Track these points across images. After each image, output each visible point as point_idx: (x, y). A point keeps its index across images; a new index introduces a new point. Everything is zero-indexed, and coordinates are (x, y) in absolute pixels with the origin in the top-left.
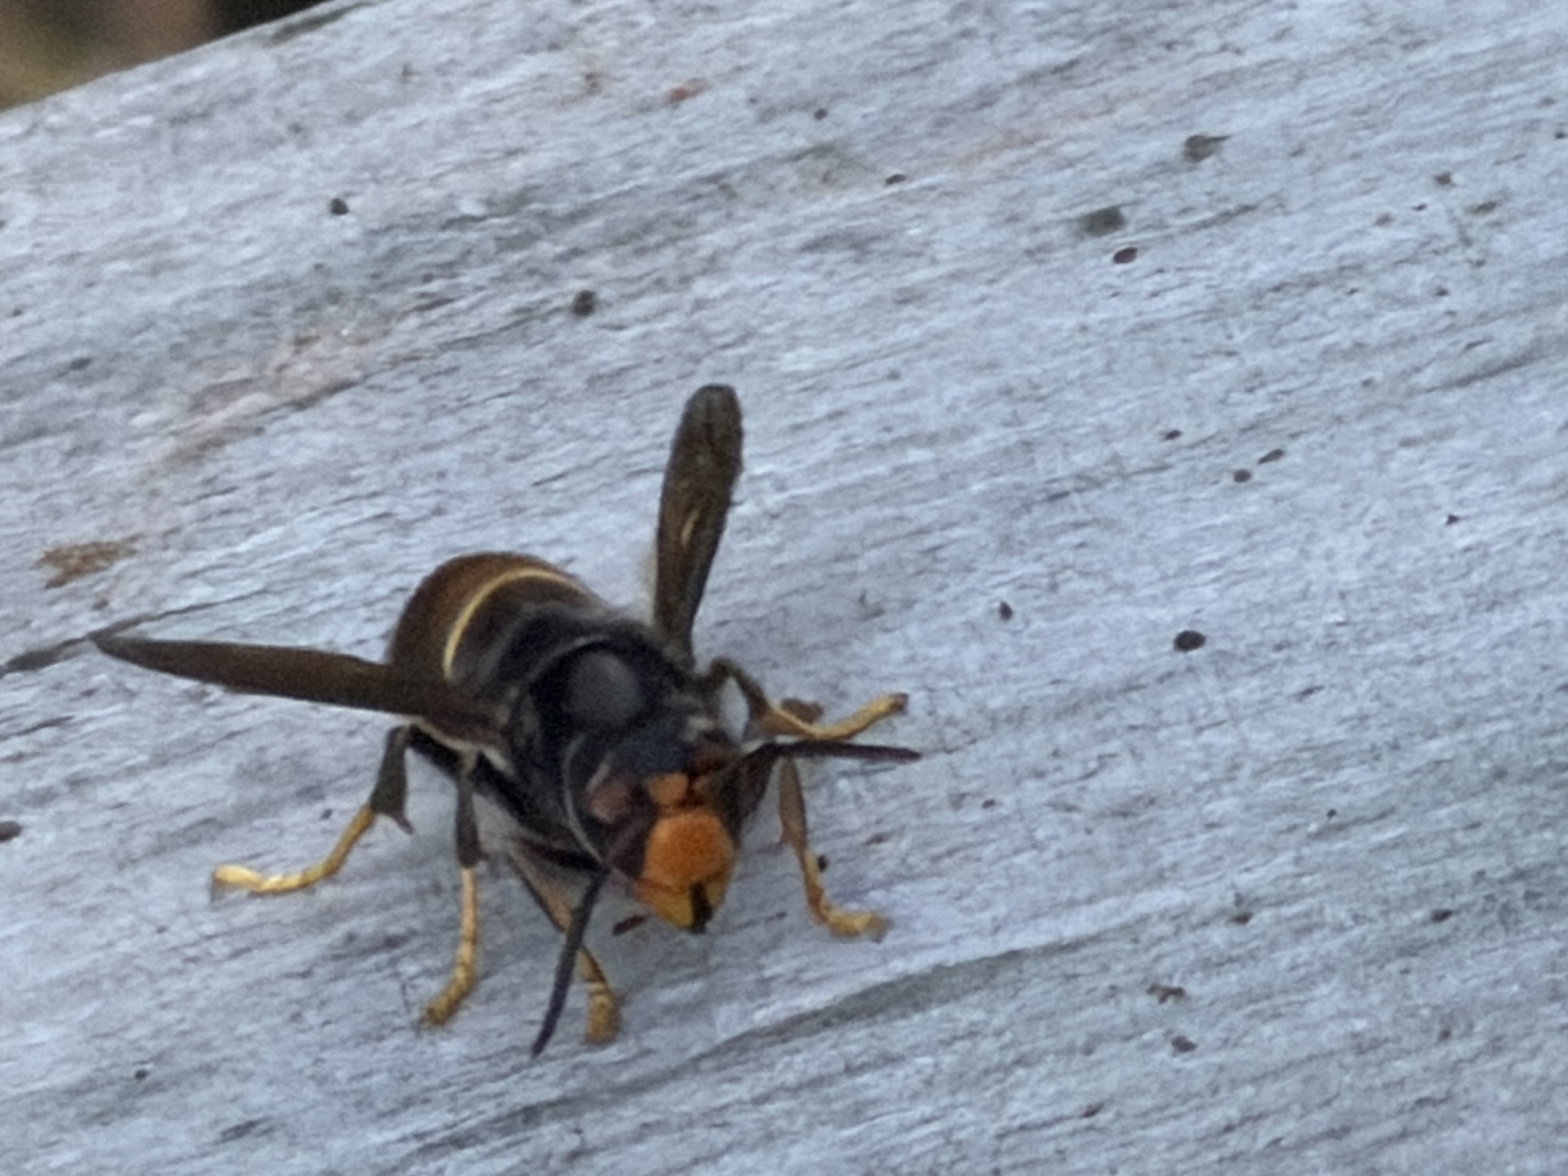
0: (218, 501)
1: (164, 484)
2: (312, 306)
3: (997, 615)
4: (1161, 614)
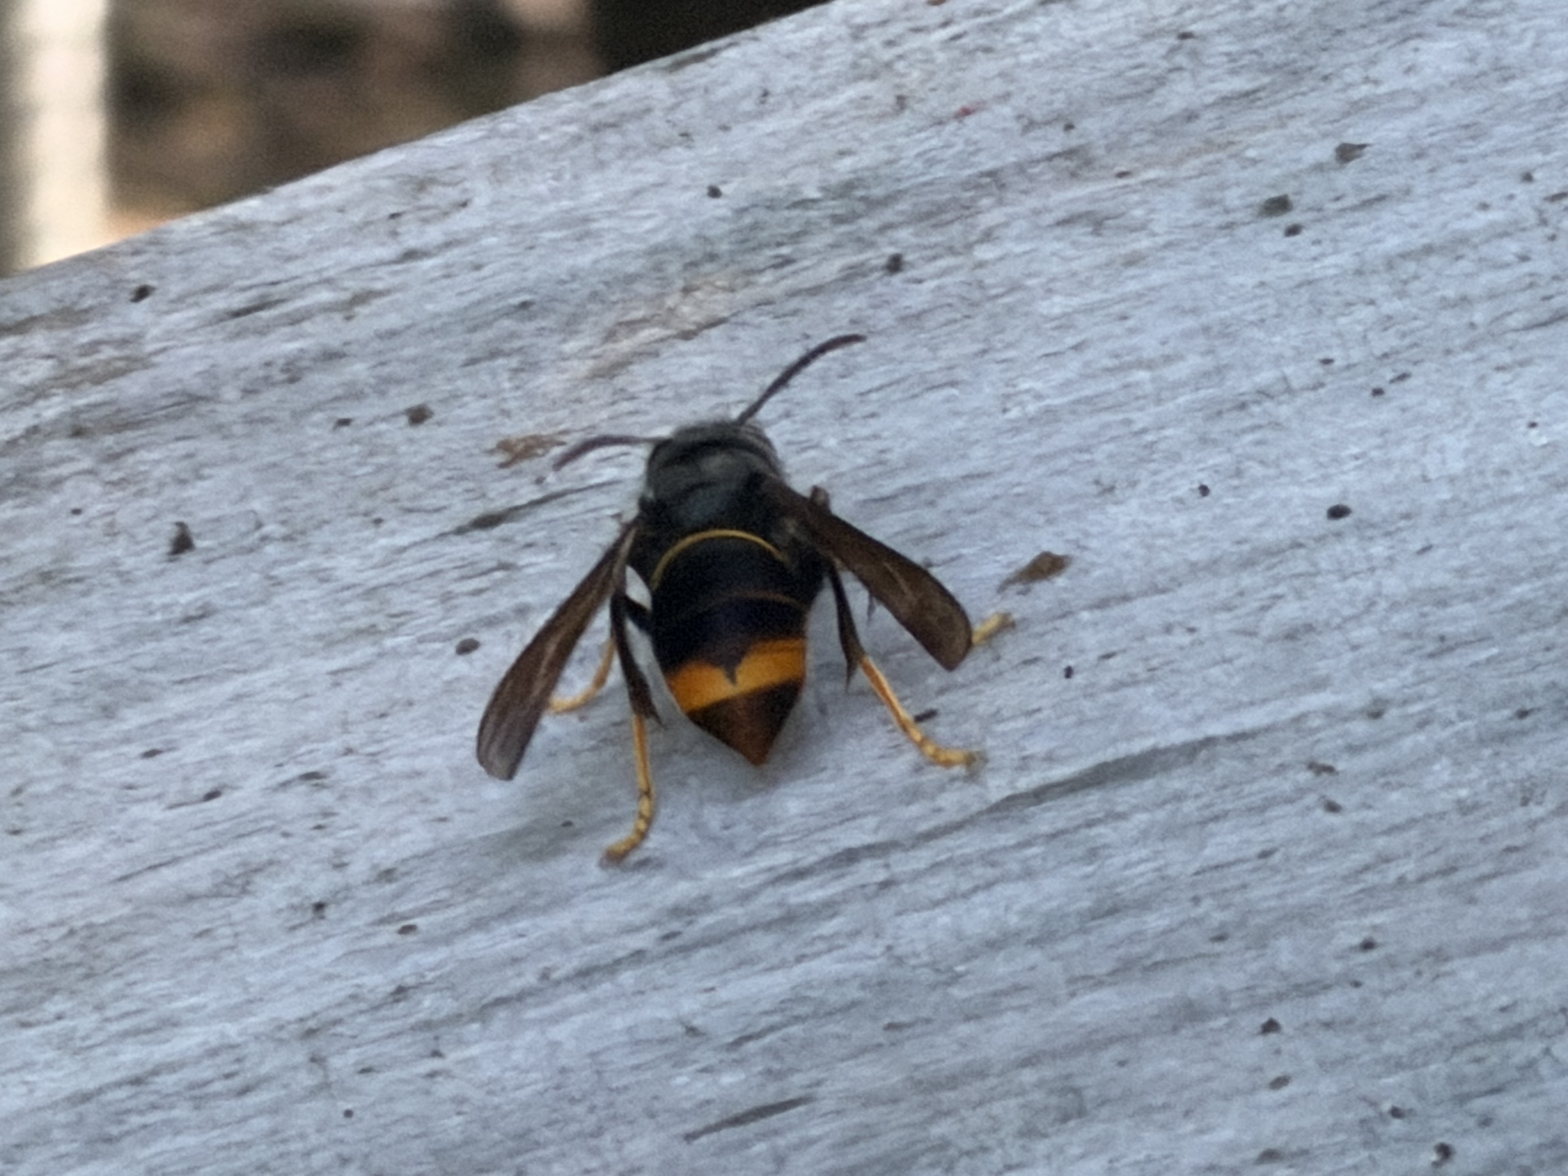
0: (626, 406)
1: (585, 392)
2: (694, 264)
3: (1198, 494)
4: (1317, 492)
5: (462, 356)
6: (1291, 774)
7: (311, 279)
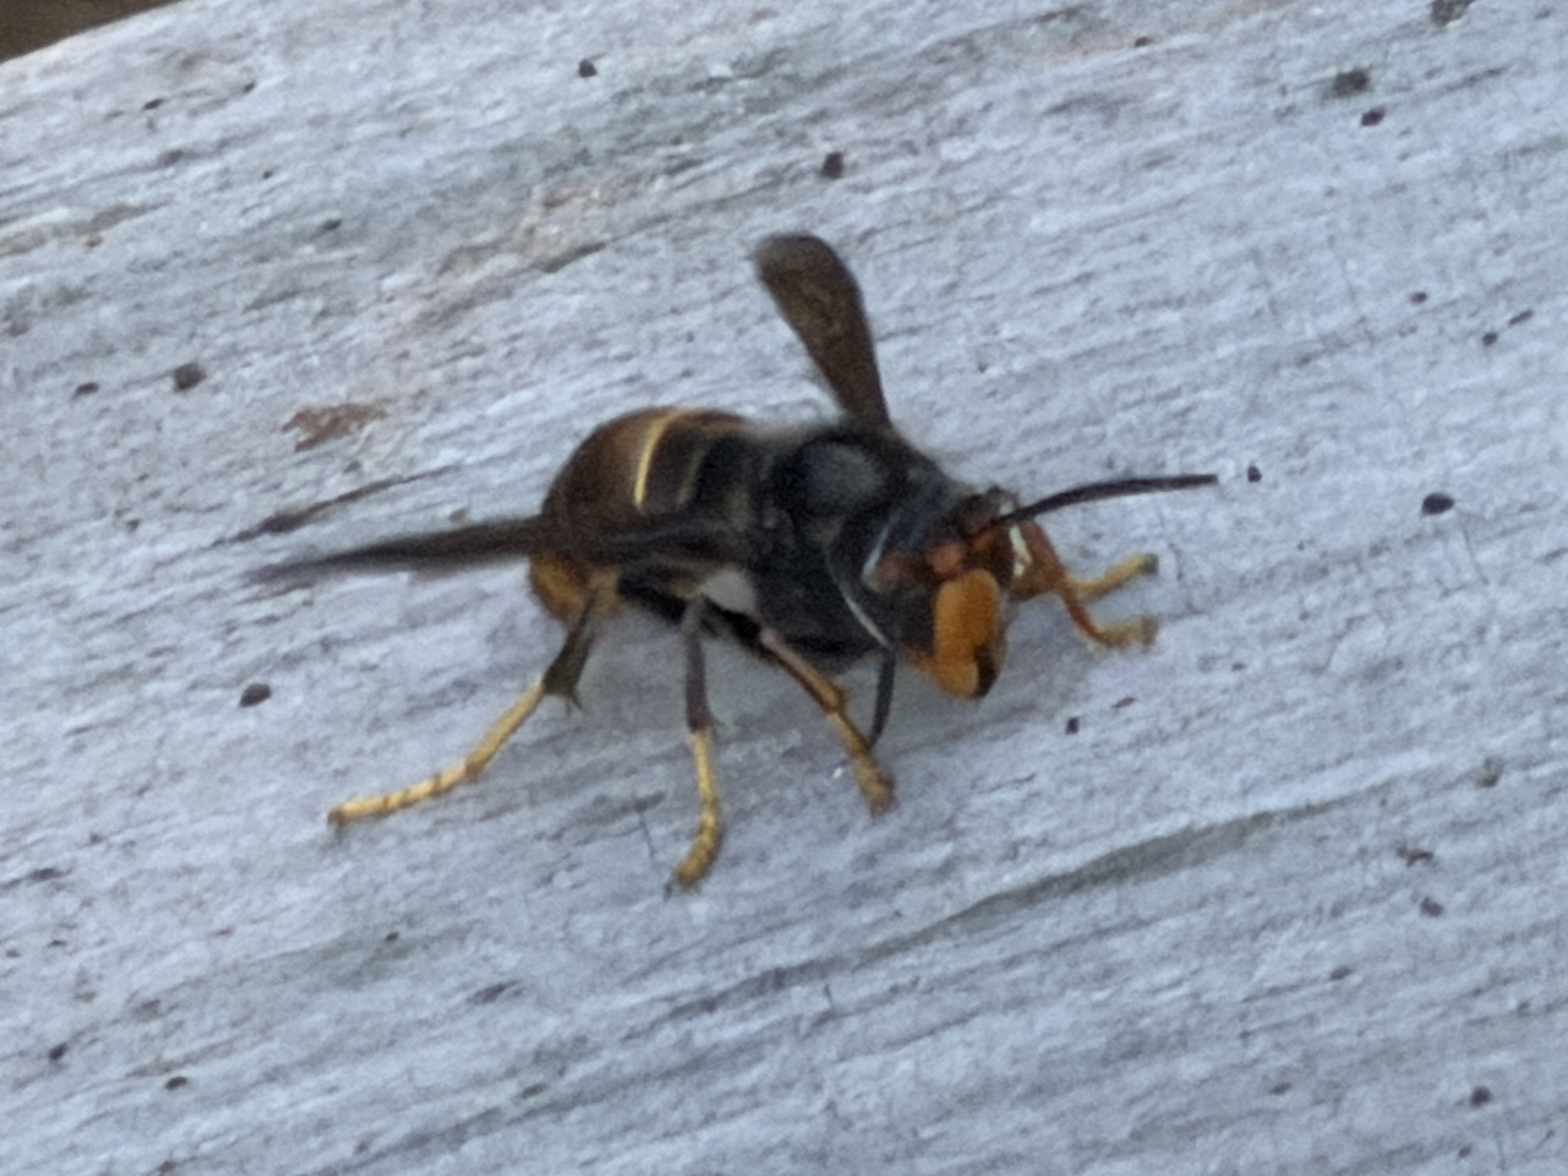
0: (467, 364)
1: (415, 347)
3: (1245, 478)
4: (1408, 477)
5: (247, 297)
6: (1375, 862)
7: (42, 189)
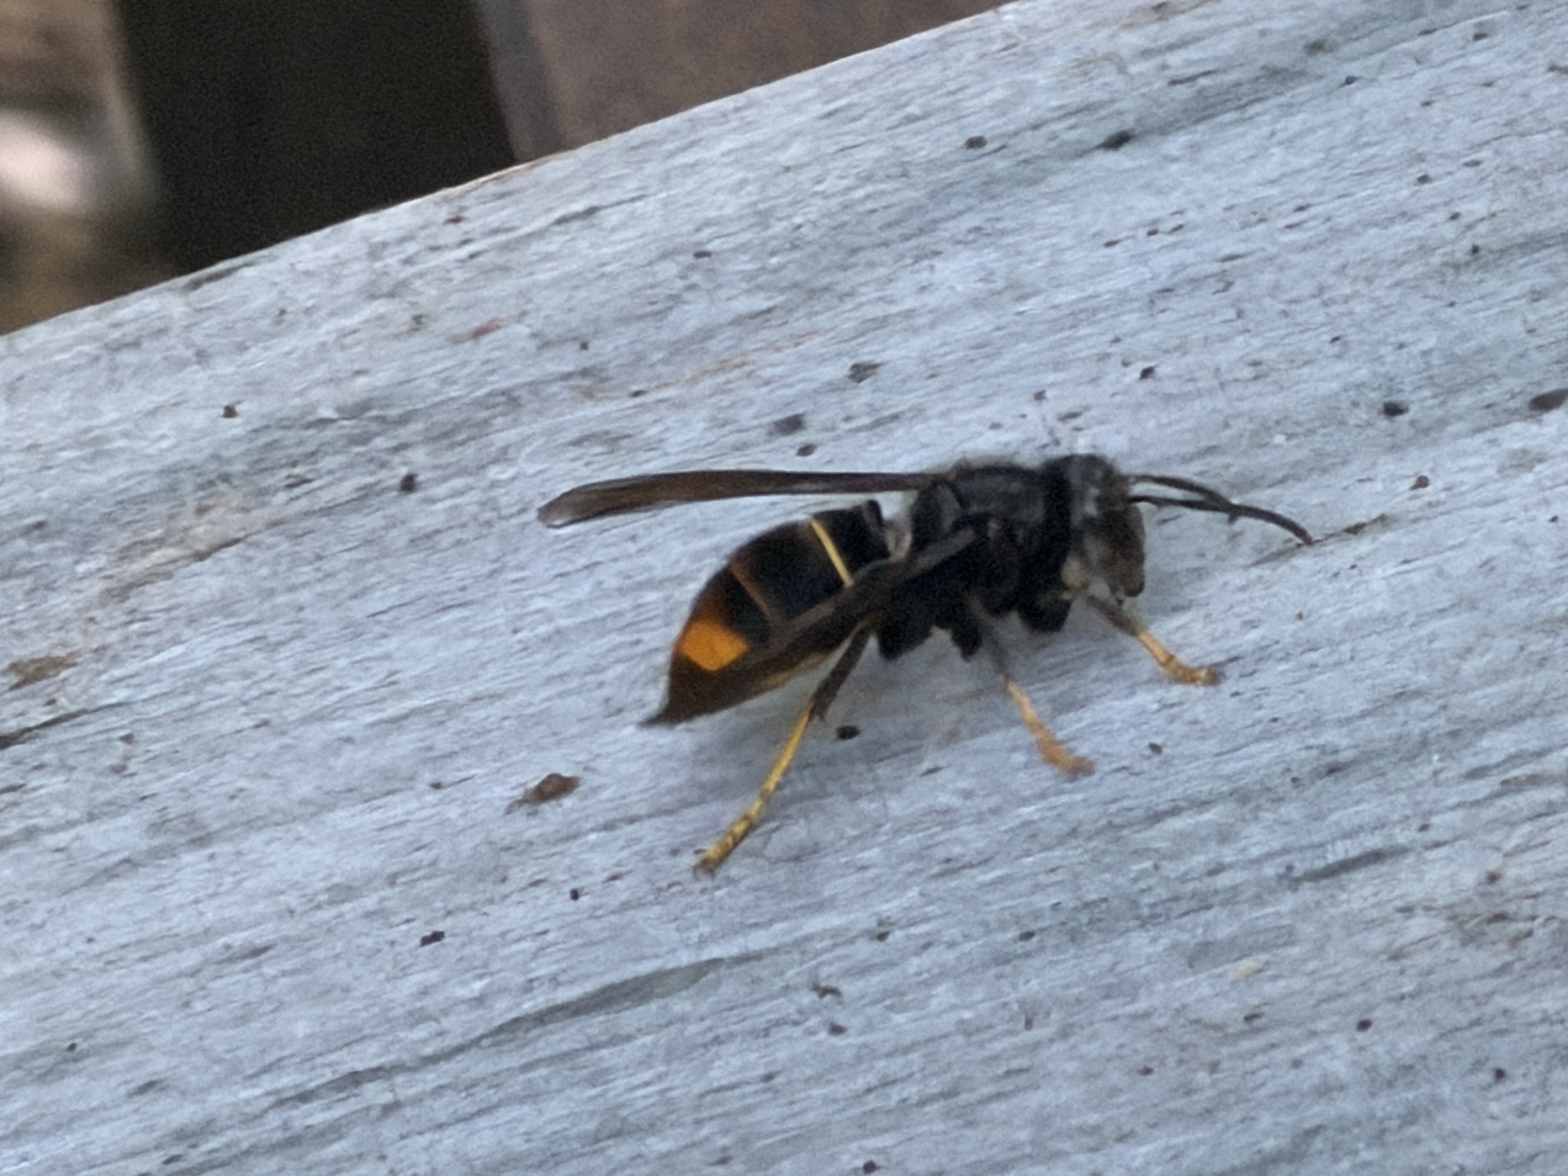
1: (98, 614)
6: (795, 996)
